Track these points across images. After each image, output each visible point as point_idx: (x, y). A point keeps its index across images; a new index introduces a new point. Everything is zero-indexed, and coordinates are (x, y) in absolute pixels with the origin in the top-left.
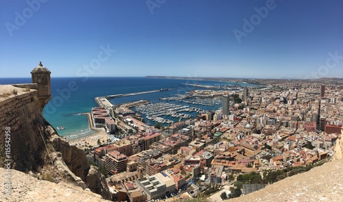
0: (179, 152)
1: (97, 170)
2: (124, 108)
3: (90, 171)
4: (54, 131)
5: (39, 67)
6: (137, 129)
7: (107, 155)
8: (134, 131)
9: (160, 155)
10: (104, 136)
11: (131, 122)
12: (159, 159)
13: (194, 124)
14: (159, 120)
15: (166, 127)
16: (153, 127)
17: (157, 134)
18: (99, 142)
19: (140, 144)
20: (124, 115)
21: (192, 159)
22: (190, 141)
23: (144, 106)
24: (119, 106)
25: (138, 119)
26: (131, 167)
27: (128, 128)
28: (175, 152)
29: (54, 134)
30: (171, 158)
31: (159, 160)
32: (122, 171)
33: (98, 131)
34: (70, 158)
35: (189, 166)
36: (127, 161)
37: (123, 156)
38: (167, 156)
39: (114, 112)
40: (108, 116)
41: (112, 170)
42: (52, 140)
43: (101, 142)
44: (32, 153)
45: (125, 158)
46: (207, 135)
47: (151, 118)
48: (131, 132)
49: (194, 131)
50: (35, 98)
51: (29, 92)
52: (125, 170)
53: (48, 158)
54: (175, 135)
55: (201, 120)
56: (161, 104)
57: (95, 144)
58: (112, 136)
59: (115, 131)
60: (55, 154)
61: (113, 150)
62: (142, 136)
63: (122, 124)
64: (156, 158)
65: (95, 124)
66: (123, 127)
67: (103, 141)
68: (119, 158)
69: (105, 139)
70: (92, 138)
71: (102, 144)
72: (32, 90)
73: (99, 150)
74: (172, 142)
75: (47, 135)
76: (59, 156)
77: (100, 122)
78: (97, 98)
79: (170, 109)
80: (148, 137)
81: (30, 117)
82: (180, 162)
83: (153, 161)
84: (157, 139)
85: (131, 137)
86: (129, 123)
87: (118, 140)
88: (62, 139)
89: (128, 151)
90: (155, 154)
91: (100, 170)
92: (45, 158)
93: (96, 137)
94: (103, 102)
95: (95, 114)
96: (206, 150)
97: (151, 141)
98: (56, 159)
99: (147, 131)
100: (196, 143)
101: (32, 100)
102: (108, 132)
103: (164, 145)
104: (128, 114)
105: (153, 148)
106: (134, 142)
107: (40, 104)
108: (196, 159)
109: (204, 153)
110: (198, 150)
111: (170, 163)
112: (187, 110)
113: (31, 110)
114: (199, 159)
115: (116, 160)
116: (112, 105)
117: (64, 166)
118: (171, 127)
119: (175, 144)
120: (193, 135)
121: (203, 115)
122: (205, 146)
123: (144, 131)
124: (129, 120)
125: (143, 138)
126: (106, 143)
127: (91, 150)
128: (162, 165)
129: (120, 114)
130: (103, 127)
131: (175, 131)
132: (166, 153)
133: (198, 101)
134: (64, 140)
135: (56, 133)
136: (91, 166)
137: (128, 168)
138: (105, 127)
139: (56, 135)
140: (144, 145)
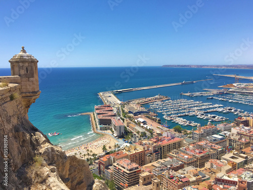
0: (207, 165)
1: (103, 184)
2: (135, 106)
3: (94, 186)
4: (44, 139)
5: (21, 53)
6: (151, 131)
7: (115, 164)
8: (148, 134)
9: (181, 167)
10: (110, 140)
11: (144, 123)
12: (180, 171)
13: (230, 130)
14: (180, 121)
15: (189, 131)
16: (172, 130)
17: (177, 140)
18: (104, 148)
19: (155, 151)
20: (135, 114)
21: (226, 178)
22: (223, 152)
23: (160, 103)
24: (128, 103)
25: (153, 119)
26: (144, 179)
27: (141, 130)
28: (202, 165)
29: (44, 142)
30: (196, 172)
31: (179, 173)
32: (134, 185)
33: (103, 135)
34: (68, 173)
35: (221, 186)
36: (140, 172)
37: (134, 165)
38: (190, 169)
39: (123, 111)
40: (115, 116)
41: (122, 184)
42: (42, 151)
43: (107, 148)
44: (14, 171)
45: (137, 168)
46: (250, 148)
47: (169, 119)
48: (144, 135)
49: (230, 140)
50: (17, 95)
51: (6, 88)
52: (138, 183)
53: (37, 175)
54: (203, 143)
55: (241, 125)
56: (183, 100)
57: (99, 152)
58: (121, 140)
59: (124, 134)
60: (46, 170)
61: (122, 158)
62: (158, 140)
63: (132, 125)
64: (176, 169)
65: (99, 127)
66: (133, 129)
67: (110, 148)
68: (130, 168)
69: (112, 145)
70: (96, 143)
71: (109, 150)
72: (11, 85)
73: (104, 159)
74: (197, 151)
75: (35, 145)
76: (52, 171)
77: (105, 123)
78: (101, 94)
79: (196, 108)
80: (165, 143)
81: (9, 121)
82: (208, 179)
83: (172, 173)
84: (177, 146)
85: (144, 142)
86: (142, 125)
87: (128, 145)
88: (56, 148)
89: (140, 159)
90: (175, 165)
91: (107, 184)
92: (33, 176)
93: (101, 142)
94: (109, 99)
95: (98, 114)
96: (248, 169)
97: (170, 148)
98: (48, 176)
99: (165, 134)
100: (232, 157)
101: (12, 98)
102: (115, 135)
103: (187, 154)
104: (140, 113)
105: (171, 157)
106: (148, 147)
107: (24, 103)
108: (231, 179)
109: (244, 173)
110: (235, 167)
111: (194, 179)
112: (220, 110)
113: (11, 112)
114: (236, 179)
115: (125, 170)
116: (119, 102)
117: (59, 184)
118: (197, 132)
119: (202, 155)
120: (228, 145)
121: (244, 119)
122: (246, 162)
123: (160, 135)
124: (141, 120)
125: (160, 143)
126: (113, 149)
127: (96, 159)
128: (184, 180)
129: (130, 112)
130: (109, 129)
131: (202, 137)
132: (189, 164)
133: (238, 98)
134: (59, 149)
135: (48, 141)
136: (96, 180)
137: (141, 181)
138: (111, 130)
139: (47, 144)
140: (160, 152)
